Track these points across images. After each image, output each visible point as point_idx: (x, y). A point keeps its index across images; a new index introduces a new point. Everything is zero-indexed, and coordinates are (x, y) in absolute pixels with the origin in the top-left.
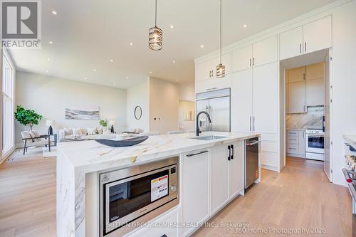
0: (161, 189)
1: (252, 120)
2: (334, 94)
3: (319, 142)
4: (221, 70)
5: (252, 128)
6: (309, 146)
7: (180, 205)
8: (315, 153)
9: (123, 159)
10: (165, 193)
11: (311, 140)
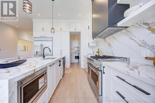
0: (42, 82)
1: (61, 51)
2: (82, 44)
3: (77, 57)
4: (53, 30)
5: (61, 54)
6: (75, 59)
7: (48, 88)
8: (76, 61)
9: (31, 71)
10: (43, 84)
11: (76, 57)
